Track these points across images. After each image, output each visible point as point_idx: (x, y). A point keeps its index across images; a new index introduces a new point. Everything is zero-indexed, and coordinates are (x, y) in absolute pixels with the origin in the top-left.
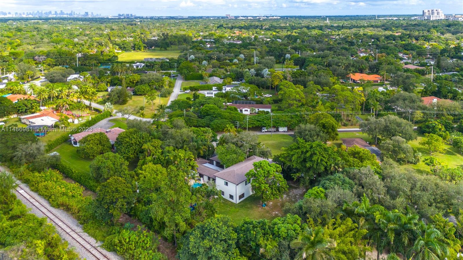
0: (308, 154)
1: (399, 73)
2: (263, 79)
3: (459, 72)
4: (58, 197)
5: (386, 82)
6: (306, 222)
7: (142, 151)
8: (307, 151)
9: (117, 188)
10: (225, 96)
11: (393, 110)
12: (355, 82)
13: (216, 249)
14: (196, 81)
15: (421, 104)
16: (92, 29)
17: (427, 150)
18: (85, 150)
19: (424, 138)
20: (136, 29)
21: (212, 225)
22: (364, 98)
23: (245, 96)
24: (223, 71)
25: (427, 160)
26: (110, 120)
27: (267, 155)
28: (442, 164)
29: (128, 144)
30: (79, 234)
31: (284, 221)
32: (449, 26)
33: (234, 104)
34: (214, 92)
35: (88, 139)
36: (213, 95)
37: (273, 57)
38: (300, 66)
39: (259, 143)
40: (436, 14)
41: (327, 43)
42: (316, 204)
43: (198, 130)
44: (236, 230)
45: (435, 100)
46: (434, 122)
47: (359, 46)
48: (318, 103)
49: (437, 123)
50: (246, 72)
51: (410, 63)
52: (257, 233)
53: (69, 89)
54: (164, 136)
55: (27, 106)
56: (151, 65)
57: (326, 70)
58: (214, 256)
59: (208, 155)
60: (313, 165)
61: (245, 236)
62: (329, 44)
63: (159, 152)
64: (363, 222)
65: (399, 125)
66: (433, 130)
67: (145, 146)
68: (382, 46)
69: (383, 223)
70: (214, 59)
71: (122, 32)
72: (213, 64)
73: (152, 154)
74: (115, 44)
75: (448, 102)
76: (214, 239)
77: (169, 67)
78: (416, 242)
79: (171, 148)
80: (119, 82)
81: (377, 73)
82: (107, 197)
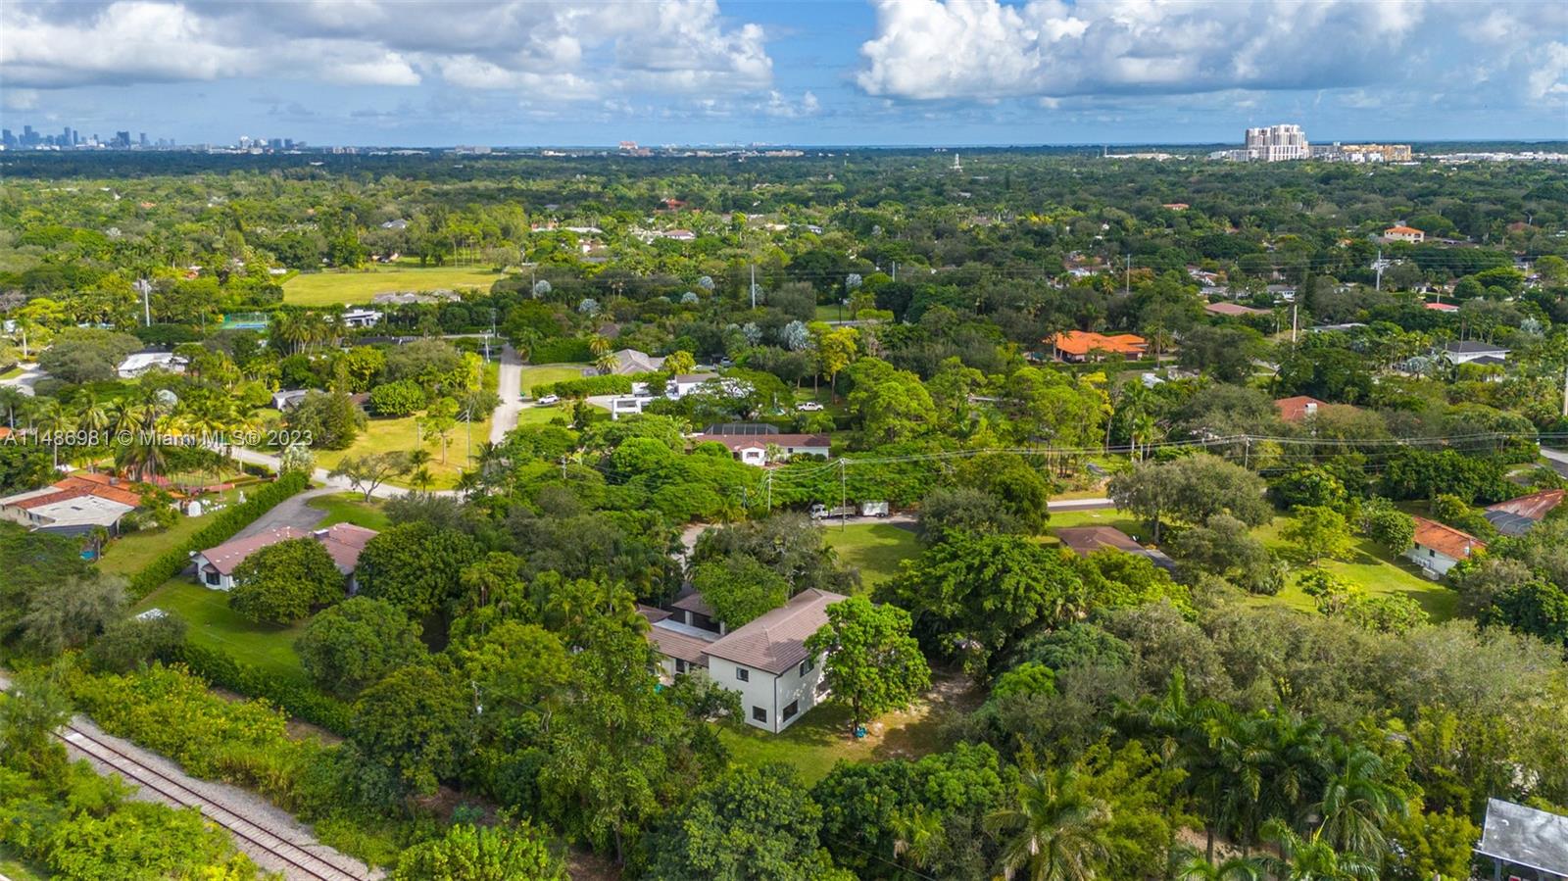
0: (988, 573)
1: (1199, 328)
2: (792, 354)
3: (1366, 322)
4: (209, 745)
5: (1162, 359)
6: (1012, 760)
7: (457, 591)
8: (984, 565)
9: (419, 701)
10: (681, 408)
11: (1194, 439)
12: (1069, 360)
13: (770, 851)
14: (567, 366)
15: (1275, 420)
16: (158, 192)
17: (1300, 552)
18: (262, 599)
19: (1292, 520)
20: (319, 194)
21: (746, 787)
22: (1108, 407)
23: (741, 410)
24: (653, 329)
25: (1306, 579)
26: (309, 502)
27: (849, 585)
28: (1350, 588)
29: (407, 570)
30: (306, 849)
31: (951, 762)
32: (1326, 179)
33: (712, 436)
34: (640, 401)
35: (269, 563)
36: (638, 410)
37: (807, 285)
38: (895, 312)
39: (827, 550)
40: (1284, 143)
41: (967, 238)
42: (1038, 708)
43: (625, 519)
44: (816, 796)
45: (1313, 407)
46: (1315, 471)
47: (1067, 246)
48: (974, 423)
49: (1324, 475)
50: (733, 332)
51: (1226, 298)
52: (883, 800)
53: (148, 401)
54: (523, 540)
55: (9, 465)
56: (406, 316)
57: (982, 321)
58: (764, 871)
59: (665, 595)
60: (1003, 604)
61: (846, 812)
62: (975, 241)
63: (516, 591)
64: (1173, 750)
65: (1223, 482)
66: (1313, 495)
67: (472, 574)
68: (1137, 245)
69: (1229, 748)
70: (617, 293)
71: (272, 204)
72: (616, 309)
73: (493, 598)
74: (259, 244)
75: (1346, 413)
76: (758, 826)
77: (468, 320)
78: (1328, 790)
79: (553, 577)
80: (310, 374)
81: (1133, 327)
82: (394, 731)
